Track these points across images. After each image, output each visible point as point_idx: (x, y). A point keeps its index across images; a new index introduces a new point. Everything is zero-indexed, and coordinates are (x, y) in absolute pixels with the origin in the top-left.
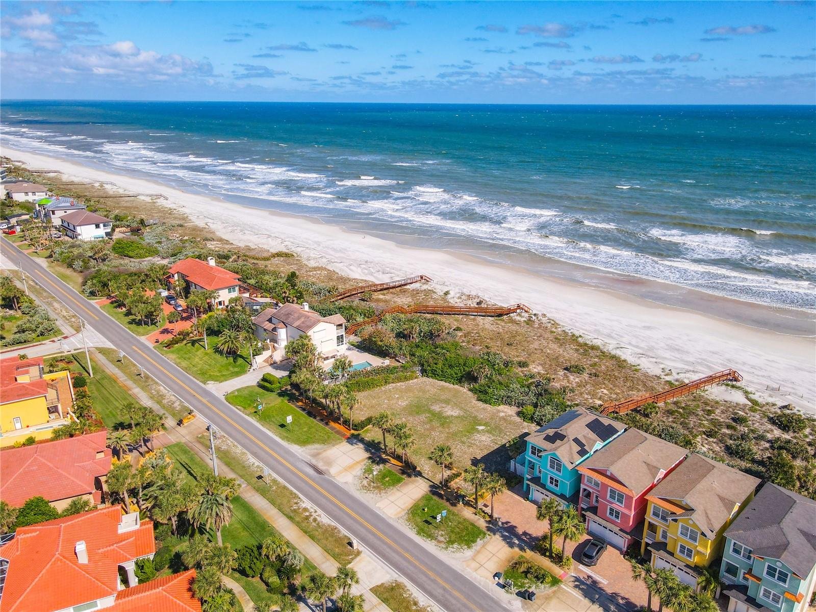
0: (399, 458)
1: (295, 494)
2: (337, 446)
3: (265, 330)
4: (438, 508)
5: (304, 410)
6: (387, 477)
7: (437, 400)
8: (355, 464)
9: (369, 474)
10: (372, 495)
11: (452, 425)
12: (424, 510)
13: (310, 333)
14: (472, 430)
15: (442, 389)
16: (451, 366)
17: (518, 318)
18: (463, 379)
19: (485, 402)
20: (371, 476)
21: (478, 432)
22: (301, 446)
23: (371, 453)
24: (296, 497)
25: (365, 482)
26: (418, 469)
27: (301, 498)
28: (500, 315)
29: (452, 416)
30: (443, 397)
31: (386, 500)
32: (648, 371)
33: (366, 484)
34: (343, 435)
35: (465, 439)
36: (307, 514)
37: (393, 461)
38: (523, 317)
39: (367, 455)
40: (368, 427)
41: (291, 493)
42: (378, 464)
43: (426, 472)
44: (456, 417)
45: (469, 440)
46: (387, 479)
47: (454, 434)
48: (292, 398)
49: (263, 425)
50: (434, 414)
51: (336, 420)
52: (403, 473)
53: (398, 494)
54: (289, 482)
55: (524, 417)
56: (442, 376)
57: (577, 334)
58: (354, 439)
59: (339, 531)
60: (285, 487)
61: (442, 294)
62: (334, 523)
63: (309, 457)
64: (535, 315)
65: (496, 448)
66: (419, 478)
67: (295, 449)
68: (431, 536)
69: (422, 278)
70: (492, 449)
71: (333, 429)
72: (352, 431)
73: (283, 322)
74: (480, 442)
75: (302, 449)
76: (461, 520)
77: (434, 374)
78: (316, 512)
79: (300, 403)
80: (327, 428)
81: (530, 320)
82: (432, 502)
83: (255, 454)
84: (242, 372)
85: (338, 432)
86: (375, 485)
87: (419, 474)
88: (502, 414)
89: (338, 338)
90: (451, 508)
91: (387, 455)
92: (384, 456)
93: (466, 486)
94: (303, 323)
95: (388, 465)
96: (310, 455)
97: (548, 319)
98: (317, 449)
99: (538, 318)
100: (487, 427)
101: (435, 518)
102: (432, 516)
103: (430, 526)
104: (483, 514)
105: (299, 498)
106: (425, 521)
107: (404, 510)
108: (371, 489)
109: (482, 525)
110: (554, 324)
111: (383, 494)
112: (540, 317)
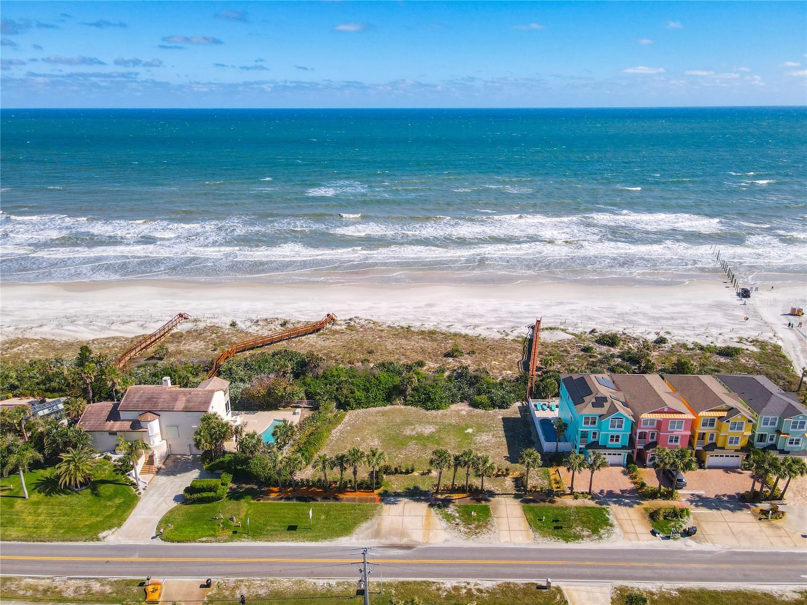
1: (425, 582)
2: (384, 514)
4: (547, 511)
5: (288, 499)
6: (471, 512)
7: (399, 426)
8: (427, 520)
9: (454, 520)
10: (485, 536)
11: (446, 440)
12: (540, 520)
15: (382, 414)
19: (438, 408)
20: (457, 520)
21: (473, 435)
22: (346, 535)
23: (426, 501)
24: (429, 584)
25: (462, 529)
27: (435, 581)
28: (318, 330)
30: (397, 421)
31: (501, 532)
32: (493, 337)
33: (466, 530)
34: (373, 500)
36: (464, 591)
37: (455, 496)
38: (341, 325)
39: (424, 504)
40: (383, 479)
41: (419, 583)
42: (446, 506)
43: (493, 488)
44: (439, 431)
46: (474, 514)
48: (255, 494)
49: (268, 541)
52: (478, 500)
53: (504, 521)
54: (398, 575)
55: (484, 407)
56: (367, 403)
57: (405, 325)
58: (388, 497)
59: (514, 584)
60: (403, 583)
61: (228, 327)
63: (373, 540)
64: (350, 319)
66: (497, 498)
67: (344, 541)
68: (577, 537)
70: (505, 444)
71: (353, 500)
72: (378, 492)
73: (148, 412)
74: (487, 442)
75: (354, 538)
76: (575, 510)
78: (468, 584)
79: (273, 495)
80: (345, 503)
81: (349, 326)
82: (536, 510)
85: (362, 500)
86: (474, 525)
87: (492, 494)
88: (463, 412)
90: (554, 505)
91: (444, 493)
92: (440, 497)
94: (188, 402)
95: (457, 502)
96: (372, 538)
97: (366, 320)
98: (369, 528)
99: (355, 322)
100: (472, 428)
101: (557, 521)
102: (553, 521)
103: (564, 529)
104: (581, 495)
105: (434, 583)
106: (556, 528)
107: (527, 530)
108: (477, 531)
109: (592, 503)
110: (374, 323)
111: (493, 529)
112: (357, 321)
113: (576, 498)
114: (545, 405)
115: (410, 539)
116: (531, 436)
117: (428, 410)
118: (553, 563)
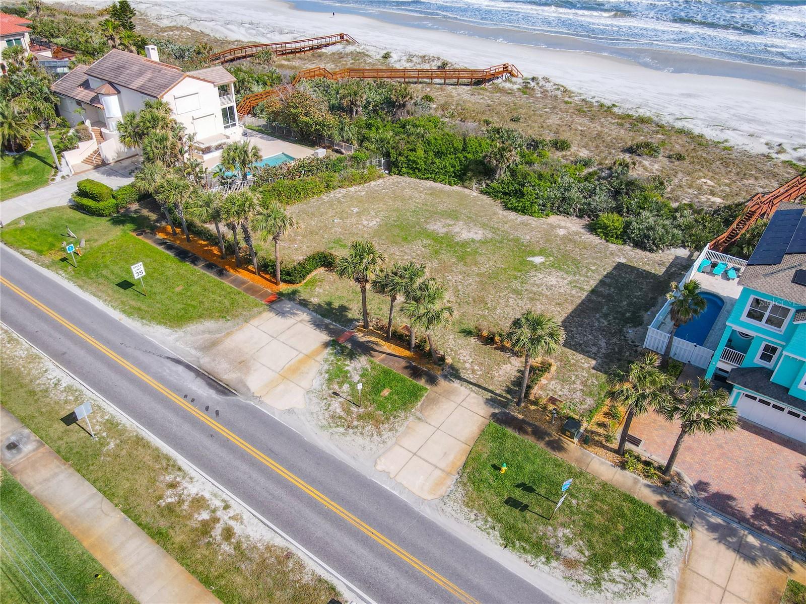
0: (400, 339)
1: (168, 458)
2: (255, 322)
3: (79, 103)
4: (527, 458)
5: (169, 247)
6: (384, 387)
7: (434, 214)
8: (302, 362)
9: (341, 384)
10: (359, 440)
11: (481, 259)
12: (496, 468)
13: (167, 98)
14: (525, 267)
15: (434, 193)
16: (439, 154)
17: (508, 85)
18: (469, 174)
19: (523, 211)
20: (346, 387)
21: (536, 268)
22: (171, 327)
23: (332, 332)
24: (172, 466)
25: (336, 406)
26: (449, 360)
27: (184, 468)
28: (479, 82)
29: (473, 241)
30: (441, 208)
31: (397, 448)
32: (747, 148)
33: (339, 411)
34: (263, 295)
35: (516, 284)
36: (205, 516)
37: (388, 347)
38: (515, 83)
39: (325, 337)
40: (314, 273)
41: (158, 456)
42: (352, 356)
43: (468, 365)
44: (484, 242)
45: (526, 286)
46: (386, 392)
47: (493, 276)
48: (142, 226)
49: (80, 286)
50: (436, 239)
51: (244, 263)
52: (416, 373)
53: (423, 430)
54: (150, 423)
55: (606, 235)
57: (608, 103)
58: (286, 303)
59: (300, 566)
60: (139, 441)
61: (379, 57)
62: (282, 540)
63: (193, 352)
64: (533, 79)
65: (583, 297)
66: (456, 384)
67: (158, 333)
69: (342, 37)
70: (579, 301)
71: (239, 283)
72: (284, 288)
73: (110, 83)
74: (550, 288)
75: (175, 335)
76: (596, 488)
77: (414, 169)
78: (227, 507)
79: (160, 236)
80: (226, 283)
81: (526, 87)
82: (509, 443)
83: (60, 357)
84: (38, 182)
85: (252, 290)
86: (361, 410)
87: (454, 374)
88: (562, 232)
89: (224, 111)
90: (559, 456)
91: (371, 333)
92: (361, 337)
93: (566, 391)
94: (150, 80)
95: (378, 359)
96: (196, 349)
97: (555, 85)
98: (210, 332)
99: (538, 84)
100: (547, 257)
101: (529, 489)
102: (522, 486)
103: (528, 515)
104: (640, 466)
105: (180, 469)
106: (512, 502)
107: (449, 474)
108: (355, 423)
109: (650, 498)
110: (565, 91)
111: (386, 435)
112: (542, 83)
113: (623, 466)
114: (738, 270)
115: (243, 377)
116: (646, 311)
117: (506, 208)
118: (425, 570)
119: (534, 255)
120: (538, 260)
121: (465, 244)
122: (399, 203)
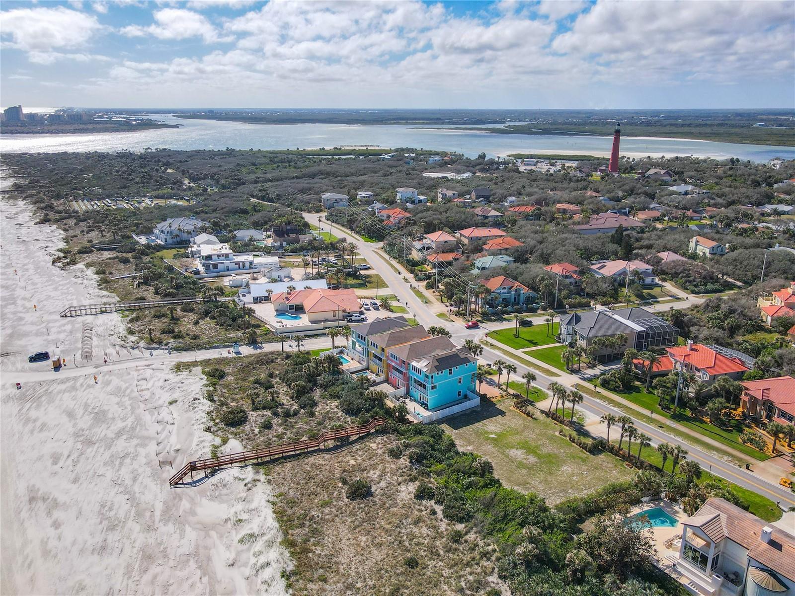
14: (500, 436)
29: (517, 449)
35: (508, 429)
44: (513, 447)
45: (505, 428)
50: (535, 453)
119: (493, 438)
120: (493, 436)
121: (522, 448)
122: (549, 478)
